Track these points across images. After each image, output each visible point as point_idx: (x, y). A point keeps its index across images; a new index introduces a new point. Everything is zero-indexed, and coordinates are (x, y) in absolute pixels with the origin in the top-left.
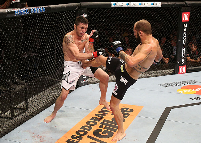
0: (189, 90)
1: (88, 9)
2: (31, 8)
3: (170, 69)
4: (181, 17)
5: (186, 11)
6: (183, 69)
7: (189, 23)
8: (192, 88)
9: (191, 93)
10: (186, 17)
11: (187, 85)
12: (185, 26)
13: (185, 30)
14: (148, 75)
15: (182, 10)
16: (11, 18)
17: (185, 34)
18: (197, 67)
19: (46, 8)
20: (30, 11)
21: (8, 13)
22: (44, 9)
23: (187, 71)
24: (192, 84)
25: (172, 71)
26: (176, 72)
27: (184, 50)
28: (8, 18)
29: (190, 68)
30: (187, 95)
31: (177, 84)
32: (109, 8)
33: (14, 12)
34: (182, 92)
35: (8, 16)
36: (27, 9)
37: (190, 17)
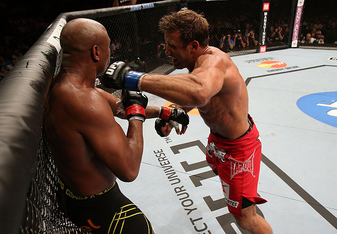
0: (267, 65)
1: (188, 3)
2: (142, 5)
3: (253, 49)
4: (262, 7)
5: (266, 2)
6: (263, 49)
7: (269, 12)
8: (269, 63)
9: (268, 66)
10: (266, 7)
11: (265, 61)
12: (266, 14)
13: (265, 17)
14: (236, 54)
15: (263, 1)
16: (128, 13)
17: (265, 21)
18: (275, 47)
19: (154, 4)
20: (142, 6)
21: (126, 9)
22: (153, 5)
23: (267, 50)
24: (269, 60)
25: (255, 50)
26: (258, 51)
27: (264, 34)
28: (126, 13)
29: (269, 48)
30: (265, 68)
31: (258, 60)
32: (204, 2)
33: (129, 9)
34: (261, 66)
35: (126, 11)
36: (140, 5)
37: (270, 7)
